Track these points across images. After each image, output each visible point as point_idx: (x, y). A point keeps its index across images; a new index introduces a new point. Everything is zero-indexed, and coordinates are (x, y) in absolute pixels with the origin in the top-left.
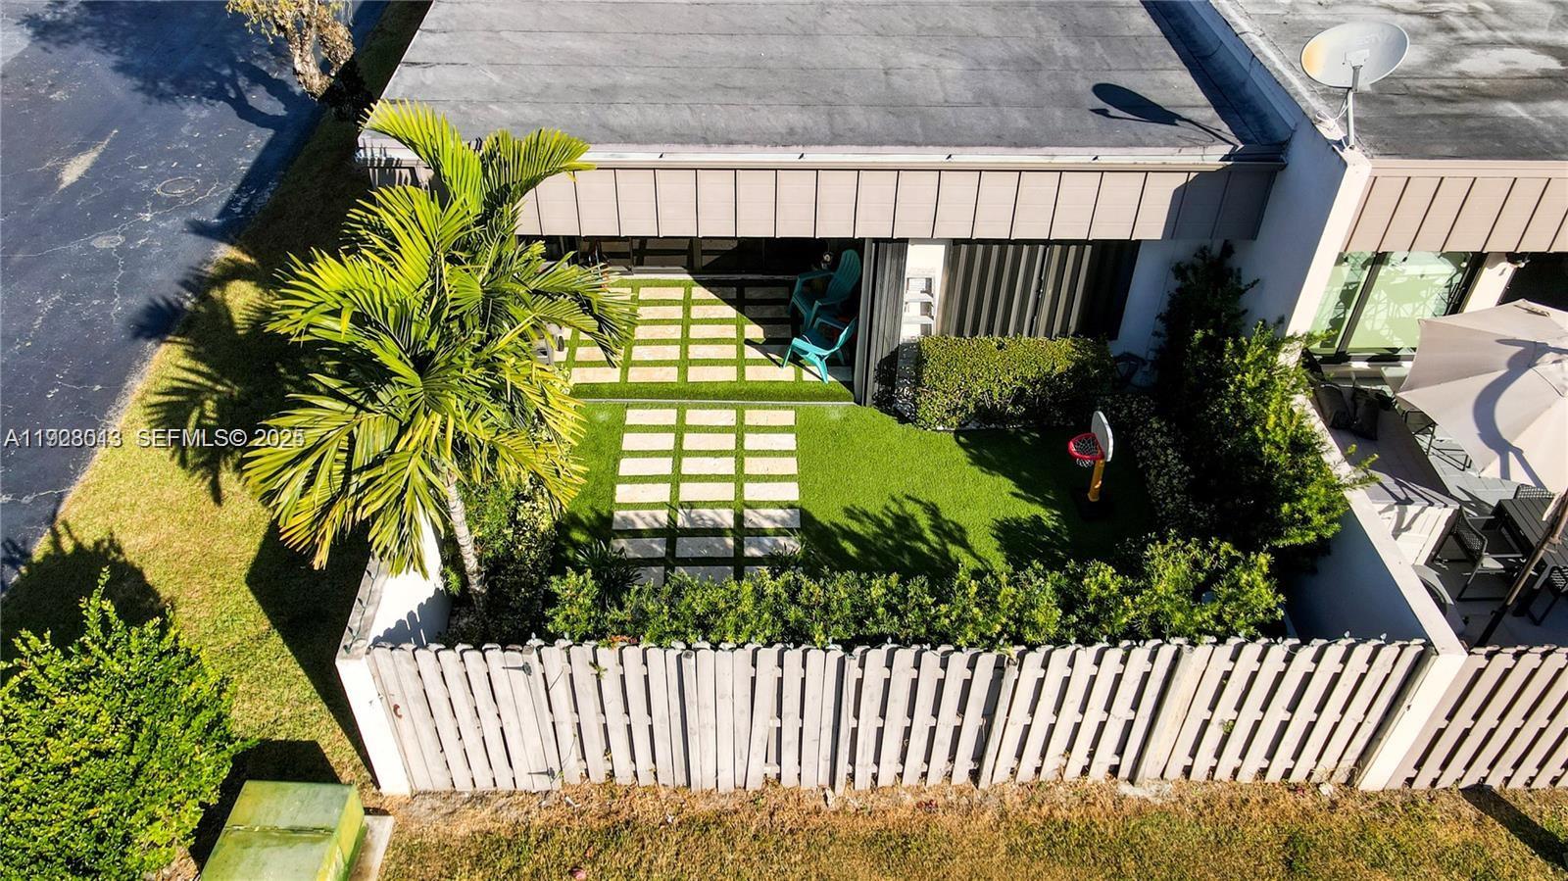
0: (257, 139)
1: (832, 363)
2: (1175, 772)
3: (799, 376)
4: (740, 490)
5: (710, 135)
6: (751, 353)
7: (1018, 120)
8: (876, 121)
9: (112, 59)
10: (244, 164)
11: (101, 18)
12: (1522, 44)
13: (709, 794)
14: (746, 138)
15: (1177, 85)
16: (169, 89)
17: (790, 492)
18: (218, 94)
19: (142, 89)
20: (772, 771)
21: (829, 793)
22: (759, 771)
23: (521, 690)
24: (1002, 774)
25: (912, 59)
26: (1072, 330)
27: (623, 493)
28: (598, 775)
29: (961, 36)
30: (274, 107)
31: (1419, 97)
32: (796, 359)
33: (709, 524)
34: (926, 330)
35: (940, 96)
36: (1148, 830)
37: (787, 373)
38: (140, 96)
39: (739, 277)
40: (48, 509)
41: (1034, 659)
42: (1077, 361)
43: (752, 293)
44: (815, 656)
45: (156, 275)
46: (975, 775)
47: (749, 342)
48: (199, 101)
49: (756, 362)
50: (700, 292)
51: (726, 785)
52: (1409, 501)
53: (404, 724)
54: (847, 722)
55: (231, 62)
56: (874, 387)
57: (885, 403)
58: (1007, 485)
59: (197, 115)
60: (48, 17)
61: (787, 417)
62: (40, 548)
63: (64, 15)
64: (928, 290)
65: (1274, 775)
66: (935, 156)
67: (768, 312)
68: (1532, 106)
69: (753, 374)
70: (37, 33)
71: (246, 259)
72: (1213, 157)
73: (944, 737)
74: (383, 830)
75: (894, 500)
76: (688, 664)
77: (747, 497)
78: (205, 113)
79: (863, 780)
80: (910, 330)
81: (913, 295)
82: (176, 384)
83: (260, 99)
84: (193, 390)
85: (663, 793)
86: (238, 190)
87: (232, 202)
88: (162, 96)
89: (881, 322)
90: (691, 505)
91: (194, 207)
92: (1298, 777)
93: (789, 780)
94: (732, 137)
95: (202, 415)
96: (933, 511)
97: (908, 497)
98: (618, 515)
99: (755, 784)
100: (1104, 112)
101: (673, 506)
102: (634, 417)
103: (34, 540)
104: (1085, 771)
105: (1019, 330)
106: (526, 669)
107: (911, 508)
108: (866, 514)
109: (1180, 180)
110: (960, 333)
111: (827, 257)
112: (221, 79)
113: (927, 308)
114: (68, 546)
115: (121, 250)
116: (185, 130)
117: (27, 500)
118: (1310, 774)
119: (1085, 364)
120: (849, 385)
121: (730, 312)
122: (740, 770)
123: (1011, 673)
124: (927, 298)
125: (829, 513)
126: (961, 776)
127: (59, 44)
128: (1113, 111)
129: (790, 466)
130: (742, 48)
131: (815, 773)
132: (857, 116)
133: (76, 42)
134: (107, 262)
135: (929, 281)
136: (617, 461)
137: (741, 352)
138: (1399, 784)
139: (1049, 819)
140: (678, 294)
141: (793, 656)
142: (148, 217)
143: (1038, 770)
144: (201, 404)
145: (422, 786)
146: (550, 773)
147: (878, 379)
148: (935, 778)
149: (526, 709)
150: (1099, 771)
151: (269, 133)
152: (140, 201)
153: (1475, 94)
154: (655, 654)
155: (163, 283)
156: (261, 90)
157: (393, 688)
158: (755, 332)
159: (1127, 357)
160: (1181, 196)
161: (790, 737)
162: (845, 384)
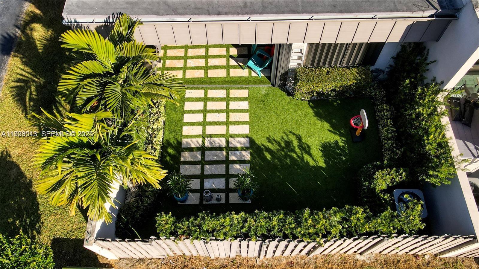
1: (263, 72)
2: (376, 252)
3: (250, 73)
6: (233, 62)
17: (245, 130)
20: (238, 254)
21: (257, 258)
22: (234, 254)
26: (356, 65)
27: (186, 130)
28: (180, 254)
33: (217, 145)
34: (299, 65)
37: (245, 73)
44: (252, 244)
46: (308, 255)
47: (232, 57)
49: (234, 67)
53: (112, 251)
56: (278, 82)
57: (282, 86)
58: (327, 126)
61: (244, 93)
65: (411, 253)
69: (233, 73)
71: (37, 11)
73: (297, 250)
75: (285, 133)
77: (231, 132)
79: (269, 256)
80: (293, 65)
82: (19, 76)
84: (24, 80)
85: (202, 259)
90: (211, 136)
92: (418, 254)
93: (244, 256)
95: (31, 94)
96: (299, 138)
97: (291, 132)
98: (185, 140)
101: (203, 136)
102: (188, 94)
105: (336, 64)
107: (292, 138)
108: (275, 140)
109: (411, 23)
110: (312, 65)
113: (300, 58)
118: (423, 254)
119: (361, 81)
120: (269, 78)
124: (300, 55)
125: (261, 141)
126: (303, 254)
129: (245, 117)
131: (253, 256)
135: (302, 50)
136: (183, 115)
137: (228, 62)
141: (244, 243)
144: (30, 88)
145: (122, 257)
146: (164, 255)
147: (280, 79)
148: (294, 255)
154: (195, 241)
157: (106, 246)
158: (234, 51)
160: (410, 28)
161: (244, 251)
162: (267, 77)
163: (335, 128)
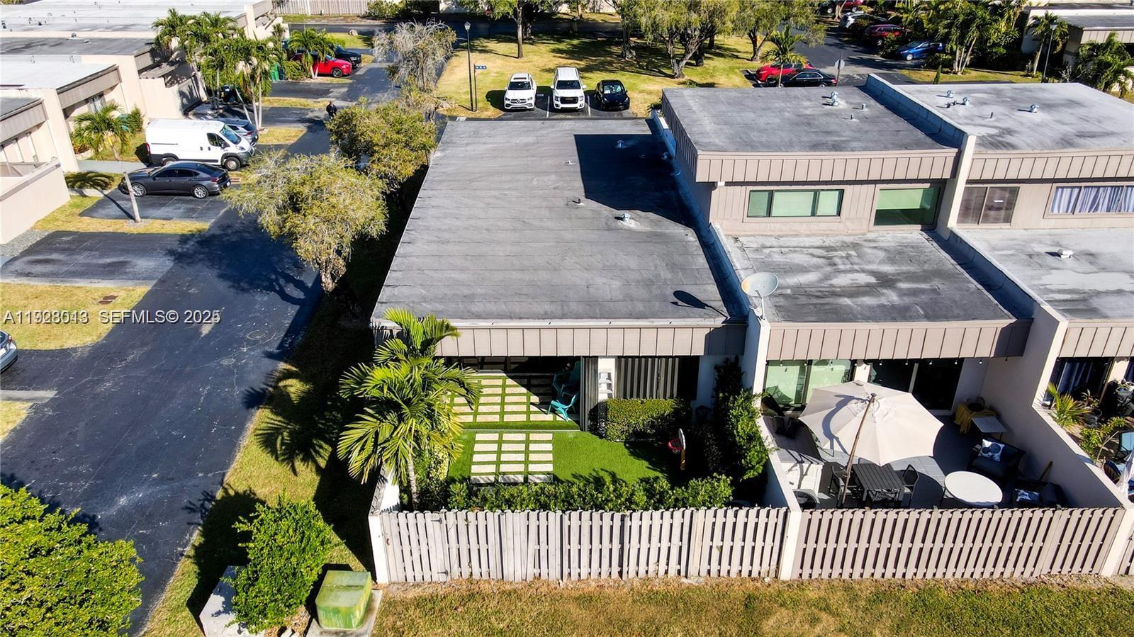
0: (292, 310)
1: (570, 412)
2: (703, 573)
3: (555, 418)
4: (527, 467)
5: (513, 315)
6: (533, 408)
7: (640, 307)
8: (580, 308)
9: (216, 272)
10: (287, 323)
11: (206, 250)
12: (863, 271)
13: (511, 583)
14: (528, 316)
15: (709, 291)
16: (246, 286)
17: (549, 468)
18: (270, 288)
19: (233, 287)
20: (537, 571)
21: (561, 581)
22: (532, 571)
23: (438, 531)
24: (632, 574)
25: (600, 281)
26: (675, 396)
27: (475, 469)
28: (466, 575)
29: (622, 269)
30: (298, 294)
31: (809, 296)
32: (554, 411)
33: (512, 481)
34: (610, 396)
35: (609, 297)
36: (690, 594)
37: (549, 417)
38: (232, 290)
39: (528, 374)
40: (220, 479)
41: (636, 515)
42: (675, 408)
43: (534, 382)
44: (551, 514)
45: (253, 377)
46: (621, 573)
47: (532, 404)
48: (261, 291)
49: (535, 412)
50: (509, 382)
51: (518, 579)
52: (802, 462)
53: (390, 547)
54: (566, 547)
55: (276, 272)
56: (588, 423)
57: (594, 430)
58: (646, 464)
59: (262, 300)
60: (180, 250)
61: (549, 436)
62: (219, 494)
63: (188, 249)
64: (609, 378)
65: (745, 574)
66: (605, 323)
67: (542, 391)
68: (854, 300)
69: (533, 418)
70: (175, 260)
71: (294, 369)
72: (719, 322)
73: (606, 553)
74: (379, 596)
75: (594, 470)
76: (503, 518)
77: (530, 470)
78: (266, 298)
79: (574, 576)
80: (602, 397)
81: (603, 380)
82: (269, 425)
83: (291, 290)
84: (277, 428)
85: (492, 583)
86: (286, 335)
87: (283, 342)
88: (243, 290)
89: (589, 392)
90: (504, 473)
91: (266, 344)
92: (755, 574)
93: (544, 577)
94: (522, 316)
95: (283, 439)
96: (613, 475)
97: (602, 470)
98: (472, 477)
99: (530, 578)
100: (676, 303)
101: (497, 473)
102: (479, 437)
103: (216, 491)
104: (666, 572)
105: (651, 396)
106: (440, 521)
107: (602, 474)
108: (582, 476)
109: (708, 331)
110: (625, 397)
111: (568, 365)
112: (271, 281)
113: (609, 386)
114: (232, 493)
115: (235, 365)
116: (257, 307)
117: (210, 475)
118: (760, 573)
119: (680, 409)
120: (578, 422)
121: (524, 390)
122: (524, 571)
123: (628, 523)
124: (609, 381)
125: (565, 475)
126: (615, 575)
127: (188, 264)
128: (680, 303)
129: (550, 457)
130: (527, 277)
131: (555, 573)
132: (574, 306)
133: (197, 263)
134: (229, 371)
135: (609, 374)
136: (472, 456)
137: (528, 408)
138: (796, 576)
139: (651, 590)
140: (500, 382)
141: (543, 514)
142: (245, 350)
143: (647, 572)
144: (282, 434)
145: (394, 579)
146: (446, 573)
147: (589, 418)
148: (604, 576)
149: (439, 540)
150: (672, 572)
151: (297, 307)
152: (240, 342)
153: (835, 294)
154: (490, 514)
155: (256, 381)
156: (292, 285)
157: (388, 531)
158: (535, 399)
159: (702, 408)
160: (709, 338)
161: (543, 554)
162: (575, 421)
163: (655, 465)
